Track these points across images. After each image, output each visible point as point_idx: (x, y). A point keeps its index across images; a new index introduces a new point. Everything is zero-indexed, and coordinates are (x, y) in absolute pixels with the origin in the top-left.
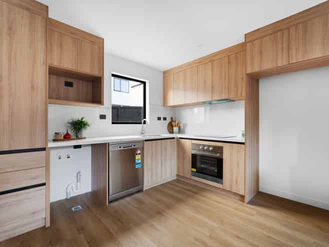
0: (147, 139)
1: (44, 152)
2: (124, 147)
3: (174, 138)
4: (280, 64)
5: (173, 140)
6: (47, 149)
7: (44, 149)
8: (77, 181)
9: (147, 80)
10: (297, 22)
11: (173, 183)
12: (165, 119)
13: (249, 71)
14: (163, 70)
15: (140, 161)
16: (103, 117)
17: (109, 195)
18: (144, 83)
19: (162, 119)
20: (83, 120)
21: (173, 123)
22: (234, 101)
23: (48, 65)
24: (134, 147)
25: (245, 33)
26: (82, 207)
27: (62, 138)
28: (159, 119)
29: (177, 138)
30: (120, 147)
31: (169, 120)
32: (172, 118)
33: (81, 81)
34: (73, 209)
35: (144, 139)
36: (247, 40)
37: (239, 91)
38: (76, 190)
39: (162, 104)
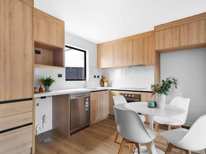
0: (92, 91)
1: (31, 101)
2: (79, 97)
3: (107, 90)
4: (175, 46)
5: (106, 91)
6: (33, 99)
7: (31, 99)
8: (43, 122)
9: (87, 50)
10: (183, 23)
11: (107, 120)
12: (98, 77)
13: (157, 49)
14: (97, 44)
15: (88, 106)
16: (60, 76)
17: (70, 130)
18: (85, 52)
19: (97, 77)
20: (51, 78)
21: (104, 80)
22: (145, 66)
23: (34, 40)
24: (85, 96)
25: (154, 26)
26: (51, 139)
27: (38, 91)
28: (95, 77)
29: (109, 90)
30: (77, 97)
31: (101, 78)
32: (103, 76)
33: (45, 50)
34: (45, 141)
35: (90, 91)
36: (156, 30)
37: (150, 60)
38: (43, 128)
39: (96, 67)
